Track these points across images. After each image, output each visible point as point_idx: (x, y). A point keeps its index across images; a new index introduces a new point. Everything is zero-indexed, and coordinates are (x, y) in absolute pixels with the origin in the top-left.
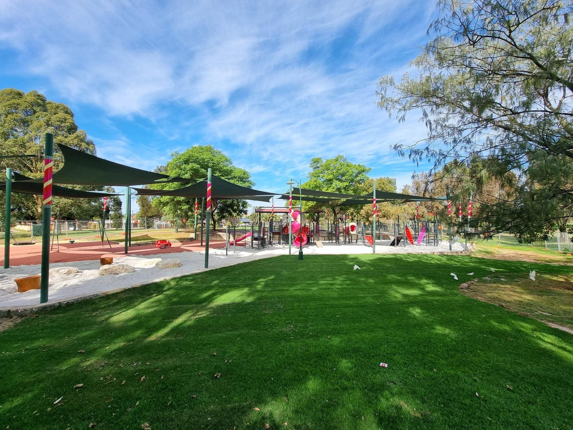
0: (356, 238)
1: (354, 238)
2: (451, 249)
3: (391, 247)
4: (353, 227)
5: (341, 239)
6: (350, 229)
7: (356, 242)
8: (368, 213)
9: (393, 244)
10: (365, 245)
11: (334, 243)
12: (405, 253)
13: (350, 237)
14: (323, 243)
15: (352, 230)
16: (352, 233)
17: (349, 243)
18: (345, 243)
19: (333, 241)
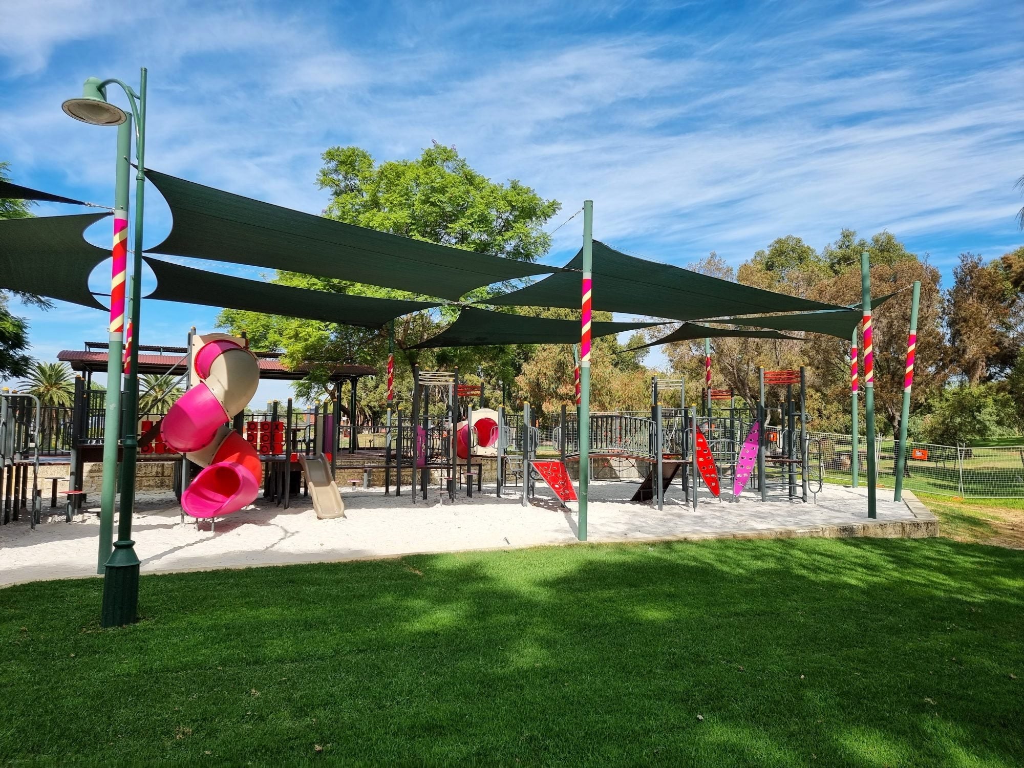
0: (497, 474)
1: (491, 472)
2: (872, 513)
3: (638, 507)
4: (486, 430)
5: (439, 475)
6: (474, 438)
7: (498, 492)
8: (538, 385)
9: (644, 495)
10: (536, 502)
11: (406, 495)
12: (708, 533)
13: (474, 471)
14: (344, 497)
15: (483, 442)
16: (480, 451)
17: (469, 493)
18: (452, 493)
19: (403, 489)
